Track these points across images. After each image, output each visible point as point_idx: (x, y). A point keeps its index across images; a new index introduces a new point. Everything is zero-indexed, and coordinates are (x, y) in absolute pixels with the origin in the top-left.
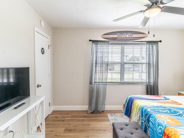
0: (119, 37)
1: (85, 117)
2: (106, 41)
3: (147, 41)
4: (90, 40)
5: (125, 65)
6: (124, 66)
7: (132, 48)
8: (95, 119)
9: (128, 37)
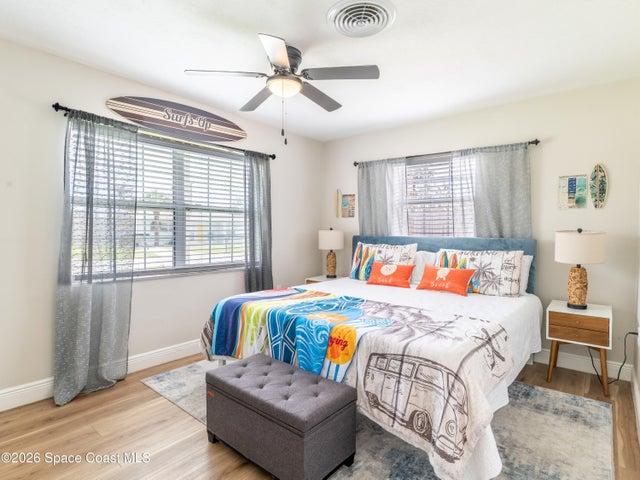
0: (170, 120)
1: (50, 420)
2: (127, 124)
3: (247, 149)
4: (57, 107)
5: (187, 213)
6: (184, 215)
7: (206, 162)
8: (106, 411)
9: (197, 126)
